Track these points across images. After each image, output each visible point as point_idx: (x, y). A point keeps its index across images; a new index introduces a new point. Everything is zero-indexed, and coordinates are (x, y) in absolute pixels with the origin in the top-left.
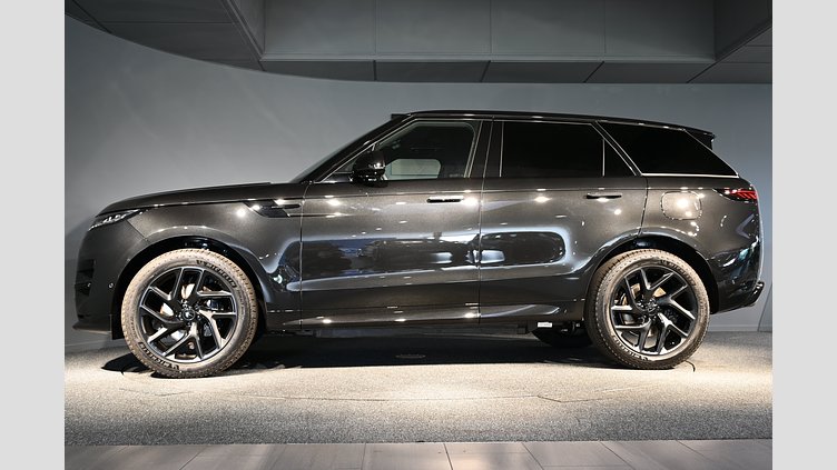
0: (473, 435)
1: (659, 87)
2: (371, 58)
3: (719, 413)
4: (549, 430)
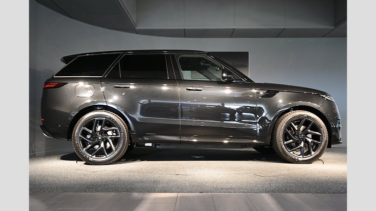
0: (224, 190)
1: (310, 39)
2: (183, 28)
3: (332, 182)
4: (257, 188)
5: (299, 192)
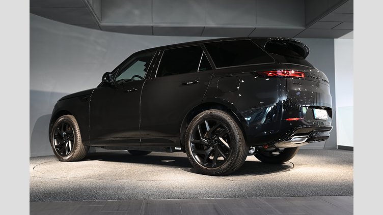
2: (150, 25)
3: (302, 185)
4: (226, 193)
5: (269, 196)
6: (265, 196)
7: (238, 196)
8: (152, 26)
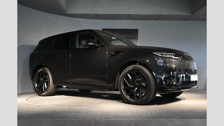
3: (190, 111)
4: (143, 116)
5: (169, 118)
6: (167, 118)
7: (150, 118)
8: (97, 14)
